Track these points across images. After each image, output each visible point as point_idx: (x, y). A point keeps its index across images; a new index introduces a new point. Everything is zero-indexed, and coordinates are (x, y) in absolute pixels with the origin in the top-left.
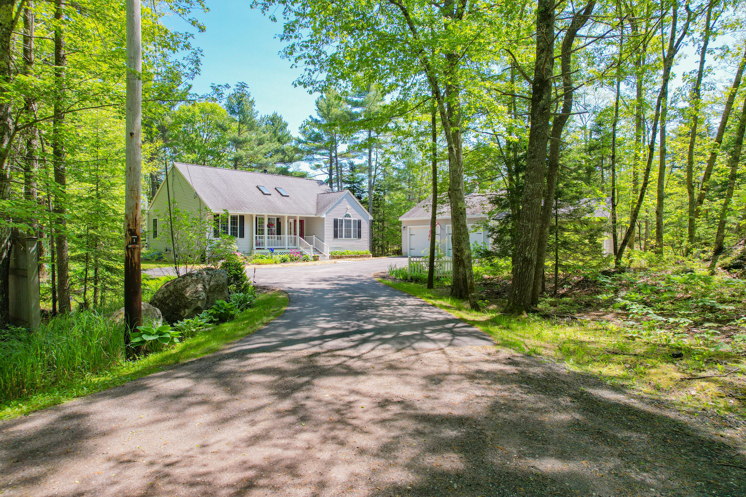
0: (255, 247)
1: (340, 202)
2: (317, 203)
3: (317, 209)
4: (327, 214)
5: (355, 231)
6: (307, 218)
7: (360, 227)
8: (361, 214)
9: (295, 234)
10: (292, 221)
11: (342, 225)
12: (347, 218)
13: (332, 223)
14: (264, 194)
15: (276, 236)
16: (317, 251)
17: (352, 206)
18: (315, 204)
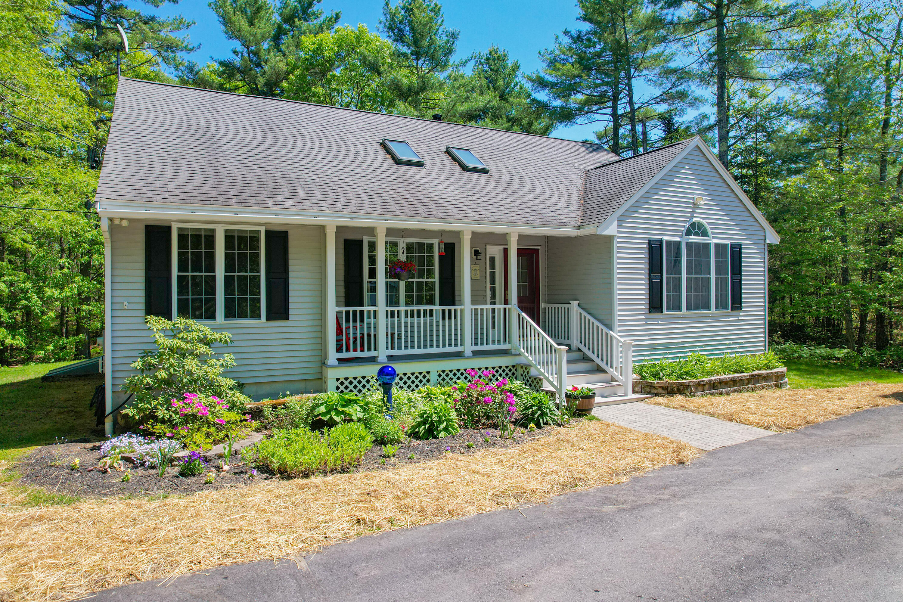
0: (333, 356)
1: (668, 180)
2: (586, 193)
3: (585, 209)
4: (621, 220)
5: (720, 283)
6: (550, 240)
7: (737, 269)
8: (739, 225)
9: (506, 302)
10: (494, 251)
11: (678, 262)
12: (693, 239)
13: (643, 256)
14: (398, 162)
15: (437, 308)
16: (586, 359)
17: (712, 195)
18: (577, 195)
